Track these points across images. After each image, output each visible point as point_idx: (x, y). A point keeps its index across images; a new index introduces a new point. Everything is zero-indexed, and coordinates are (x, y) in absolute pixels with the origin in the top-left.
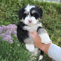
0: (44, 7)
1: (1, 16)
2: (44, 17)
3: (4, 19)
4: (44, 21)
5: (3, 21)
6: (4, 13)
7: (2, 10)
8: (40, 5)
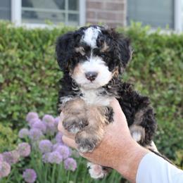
0: (177, 52)
1: (46, 84)
2: (178, 82)
3: (53, 94)
4: (178, 95)
5: (51, 99)
6: (55, 74)
7: (48, 66)
8: (164, 45)
